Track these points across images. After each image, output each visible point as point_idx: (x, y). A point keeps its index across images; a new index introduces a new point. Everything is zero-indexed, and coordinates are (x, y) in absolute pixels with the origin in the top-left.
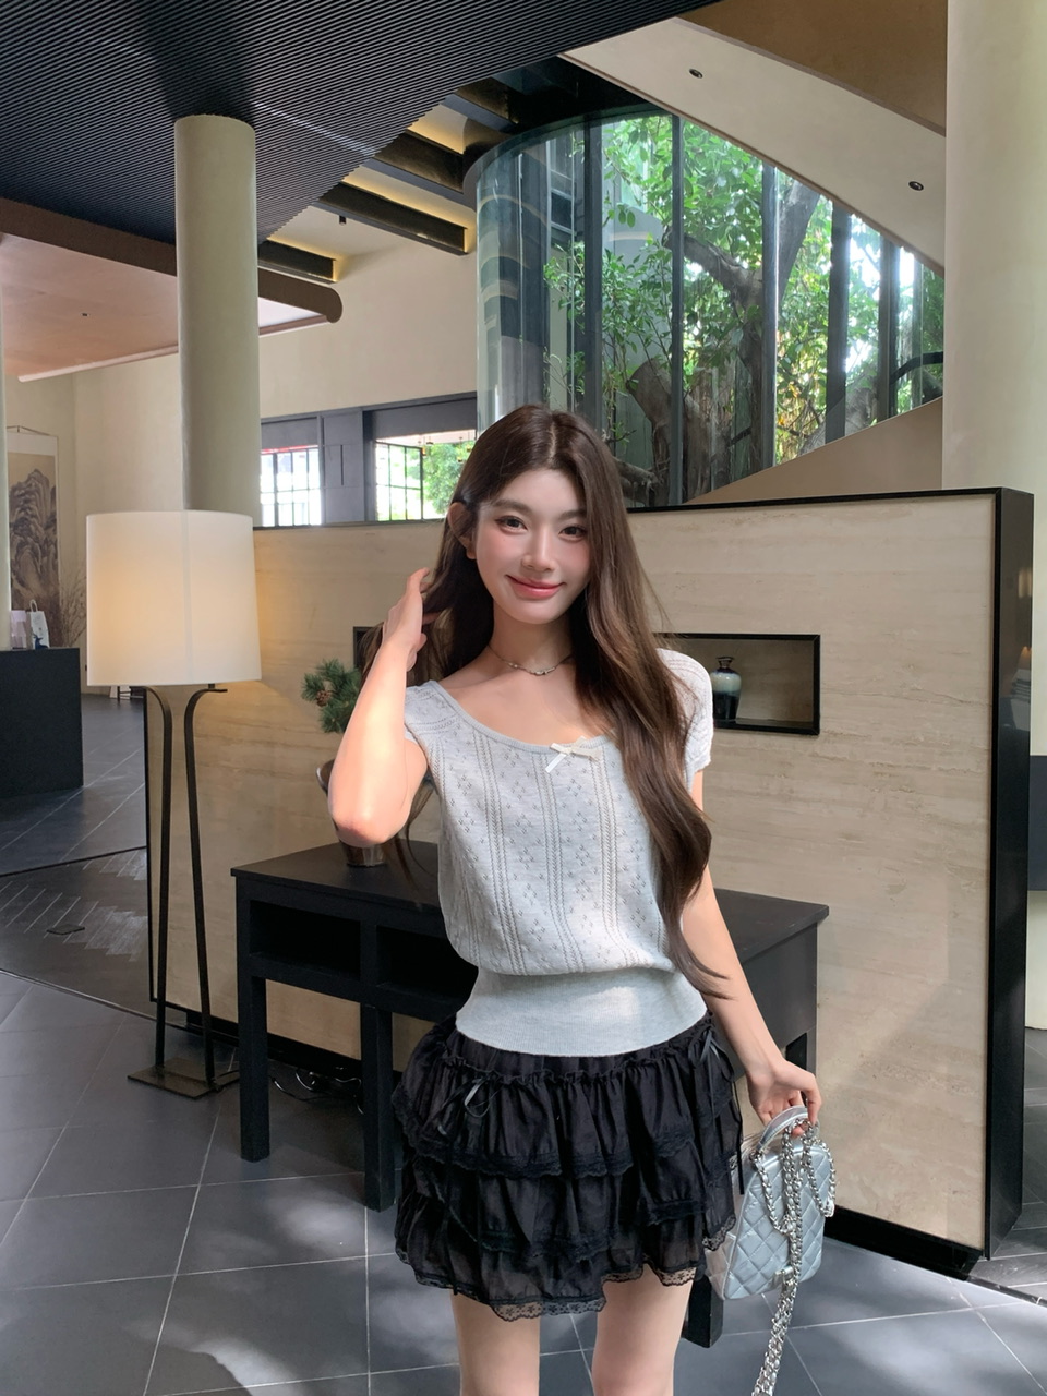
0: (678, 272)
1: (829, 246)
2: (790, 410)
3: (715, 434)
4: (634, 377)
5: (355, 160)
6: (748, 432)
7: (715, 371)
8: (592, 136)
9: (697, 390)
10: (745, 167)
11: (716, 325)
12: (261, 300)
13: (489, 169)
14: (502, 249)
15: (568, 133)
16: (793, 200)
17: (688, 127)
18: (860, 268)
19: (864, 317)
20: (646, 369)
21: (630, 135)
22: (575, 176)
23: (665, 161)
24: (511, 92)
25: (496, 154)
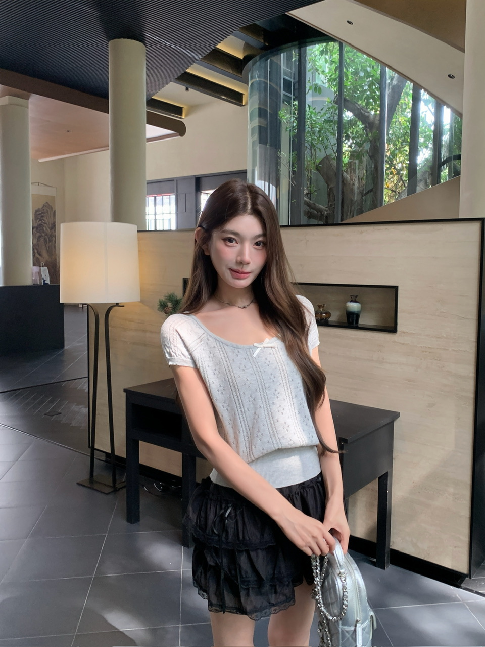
0: (340, 116)
1: (410, 105)
2: (392, 180)
3: (356, 191)
4: (320, 164)
5: (192, 61)
6: (371, 190)
7: (357, 162)
8: (302, 52)
9: (349, 170)
10: (373, 67)
11: (358, 140)
12: (147, 125)
13: (254, 67)
14: (259, 104)
15: (291, 50)
16: (395, 82)
17: (347, 48)
18: (425, 115)
19: (427, 138)
20: (325, 160)
21: (320, 51)
22: (293, 70)
23: (336, 63)
24: (264, 30)
25: (258, 59)
